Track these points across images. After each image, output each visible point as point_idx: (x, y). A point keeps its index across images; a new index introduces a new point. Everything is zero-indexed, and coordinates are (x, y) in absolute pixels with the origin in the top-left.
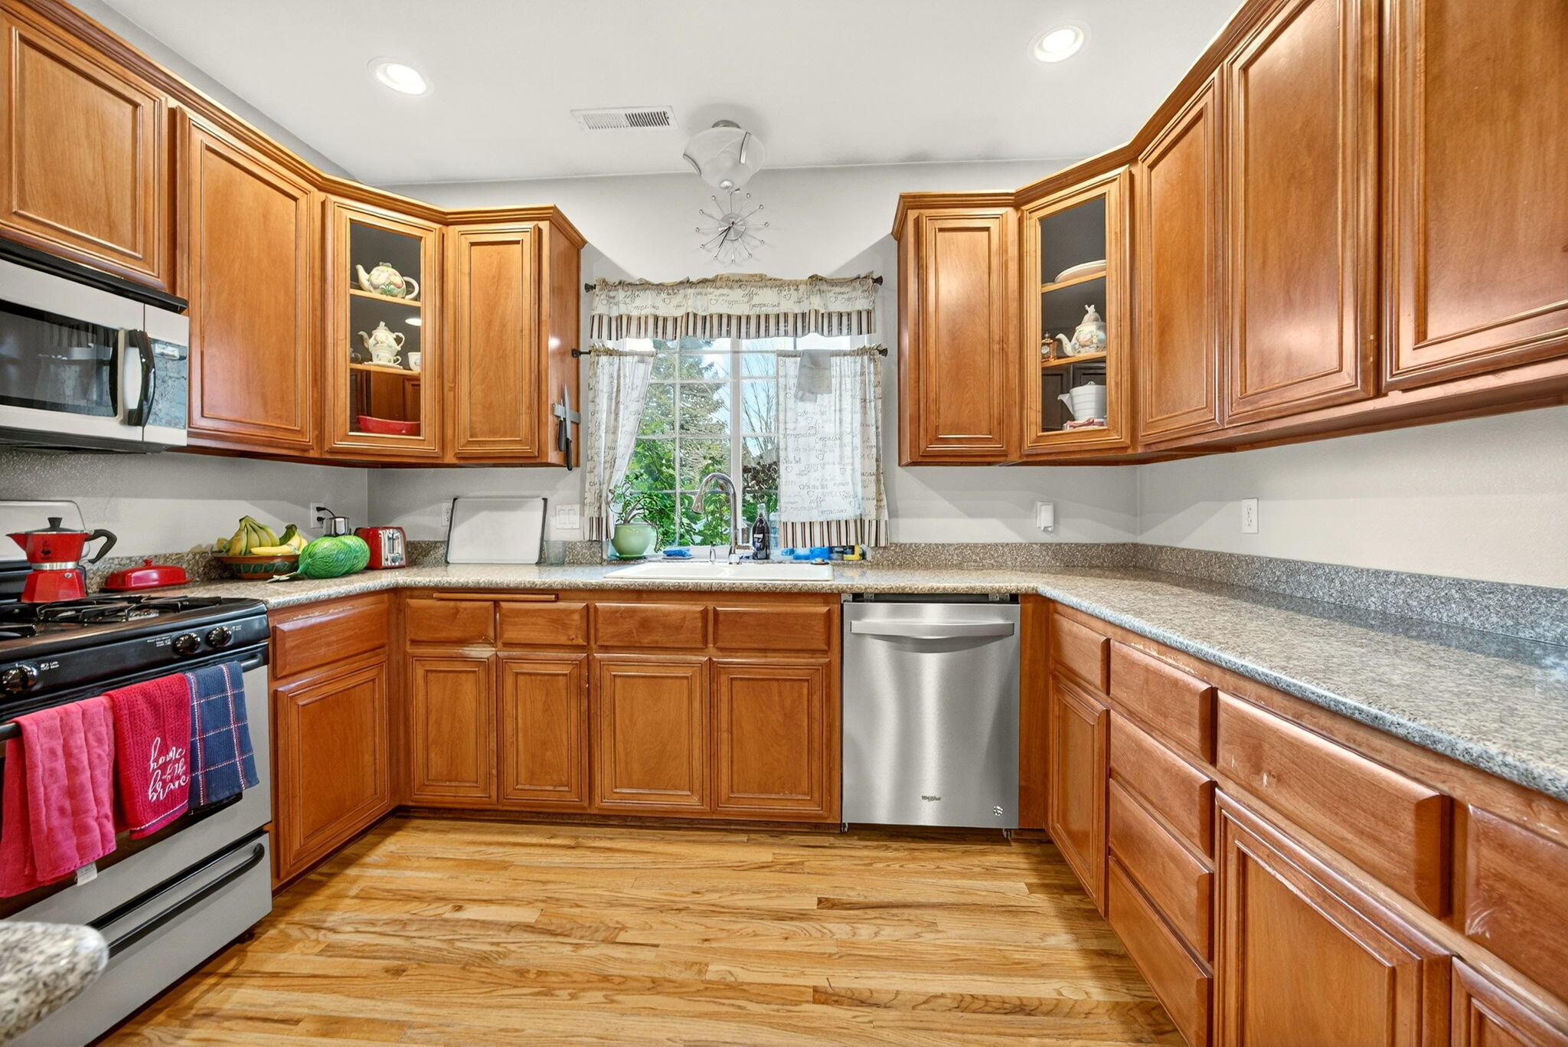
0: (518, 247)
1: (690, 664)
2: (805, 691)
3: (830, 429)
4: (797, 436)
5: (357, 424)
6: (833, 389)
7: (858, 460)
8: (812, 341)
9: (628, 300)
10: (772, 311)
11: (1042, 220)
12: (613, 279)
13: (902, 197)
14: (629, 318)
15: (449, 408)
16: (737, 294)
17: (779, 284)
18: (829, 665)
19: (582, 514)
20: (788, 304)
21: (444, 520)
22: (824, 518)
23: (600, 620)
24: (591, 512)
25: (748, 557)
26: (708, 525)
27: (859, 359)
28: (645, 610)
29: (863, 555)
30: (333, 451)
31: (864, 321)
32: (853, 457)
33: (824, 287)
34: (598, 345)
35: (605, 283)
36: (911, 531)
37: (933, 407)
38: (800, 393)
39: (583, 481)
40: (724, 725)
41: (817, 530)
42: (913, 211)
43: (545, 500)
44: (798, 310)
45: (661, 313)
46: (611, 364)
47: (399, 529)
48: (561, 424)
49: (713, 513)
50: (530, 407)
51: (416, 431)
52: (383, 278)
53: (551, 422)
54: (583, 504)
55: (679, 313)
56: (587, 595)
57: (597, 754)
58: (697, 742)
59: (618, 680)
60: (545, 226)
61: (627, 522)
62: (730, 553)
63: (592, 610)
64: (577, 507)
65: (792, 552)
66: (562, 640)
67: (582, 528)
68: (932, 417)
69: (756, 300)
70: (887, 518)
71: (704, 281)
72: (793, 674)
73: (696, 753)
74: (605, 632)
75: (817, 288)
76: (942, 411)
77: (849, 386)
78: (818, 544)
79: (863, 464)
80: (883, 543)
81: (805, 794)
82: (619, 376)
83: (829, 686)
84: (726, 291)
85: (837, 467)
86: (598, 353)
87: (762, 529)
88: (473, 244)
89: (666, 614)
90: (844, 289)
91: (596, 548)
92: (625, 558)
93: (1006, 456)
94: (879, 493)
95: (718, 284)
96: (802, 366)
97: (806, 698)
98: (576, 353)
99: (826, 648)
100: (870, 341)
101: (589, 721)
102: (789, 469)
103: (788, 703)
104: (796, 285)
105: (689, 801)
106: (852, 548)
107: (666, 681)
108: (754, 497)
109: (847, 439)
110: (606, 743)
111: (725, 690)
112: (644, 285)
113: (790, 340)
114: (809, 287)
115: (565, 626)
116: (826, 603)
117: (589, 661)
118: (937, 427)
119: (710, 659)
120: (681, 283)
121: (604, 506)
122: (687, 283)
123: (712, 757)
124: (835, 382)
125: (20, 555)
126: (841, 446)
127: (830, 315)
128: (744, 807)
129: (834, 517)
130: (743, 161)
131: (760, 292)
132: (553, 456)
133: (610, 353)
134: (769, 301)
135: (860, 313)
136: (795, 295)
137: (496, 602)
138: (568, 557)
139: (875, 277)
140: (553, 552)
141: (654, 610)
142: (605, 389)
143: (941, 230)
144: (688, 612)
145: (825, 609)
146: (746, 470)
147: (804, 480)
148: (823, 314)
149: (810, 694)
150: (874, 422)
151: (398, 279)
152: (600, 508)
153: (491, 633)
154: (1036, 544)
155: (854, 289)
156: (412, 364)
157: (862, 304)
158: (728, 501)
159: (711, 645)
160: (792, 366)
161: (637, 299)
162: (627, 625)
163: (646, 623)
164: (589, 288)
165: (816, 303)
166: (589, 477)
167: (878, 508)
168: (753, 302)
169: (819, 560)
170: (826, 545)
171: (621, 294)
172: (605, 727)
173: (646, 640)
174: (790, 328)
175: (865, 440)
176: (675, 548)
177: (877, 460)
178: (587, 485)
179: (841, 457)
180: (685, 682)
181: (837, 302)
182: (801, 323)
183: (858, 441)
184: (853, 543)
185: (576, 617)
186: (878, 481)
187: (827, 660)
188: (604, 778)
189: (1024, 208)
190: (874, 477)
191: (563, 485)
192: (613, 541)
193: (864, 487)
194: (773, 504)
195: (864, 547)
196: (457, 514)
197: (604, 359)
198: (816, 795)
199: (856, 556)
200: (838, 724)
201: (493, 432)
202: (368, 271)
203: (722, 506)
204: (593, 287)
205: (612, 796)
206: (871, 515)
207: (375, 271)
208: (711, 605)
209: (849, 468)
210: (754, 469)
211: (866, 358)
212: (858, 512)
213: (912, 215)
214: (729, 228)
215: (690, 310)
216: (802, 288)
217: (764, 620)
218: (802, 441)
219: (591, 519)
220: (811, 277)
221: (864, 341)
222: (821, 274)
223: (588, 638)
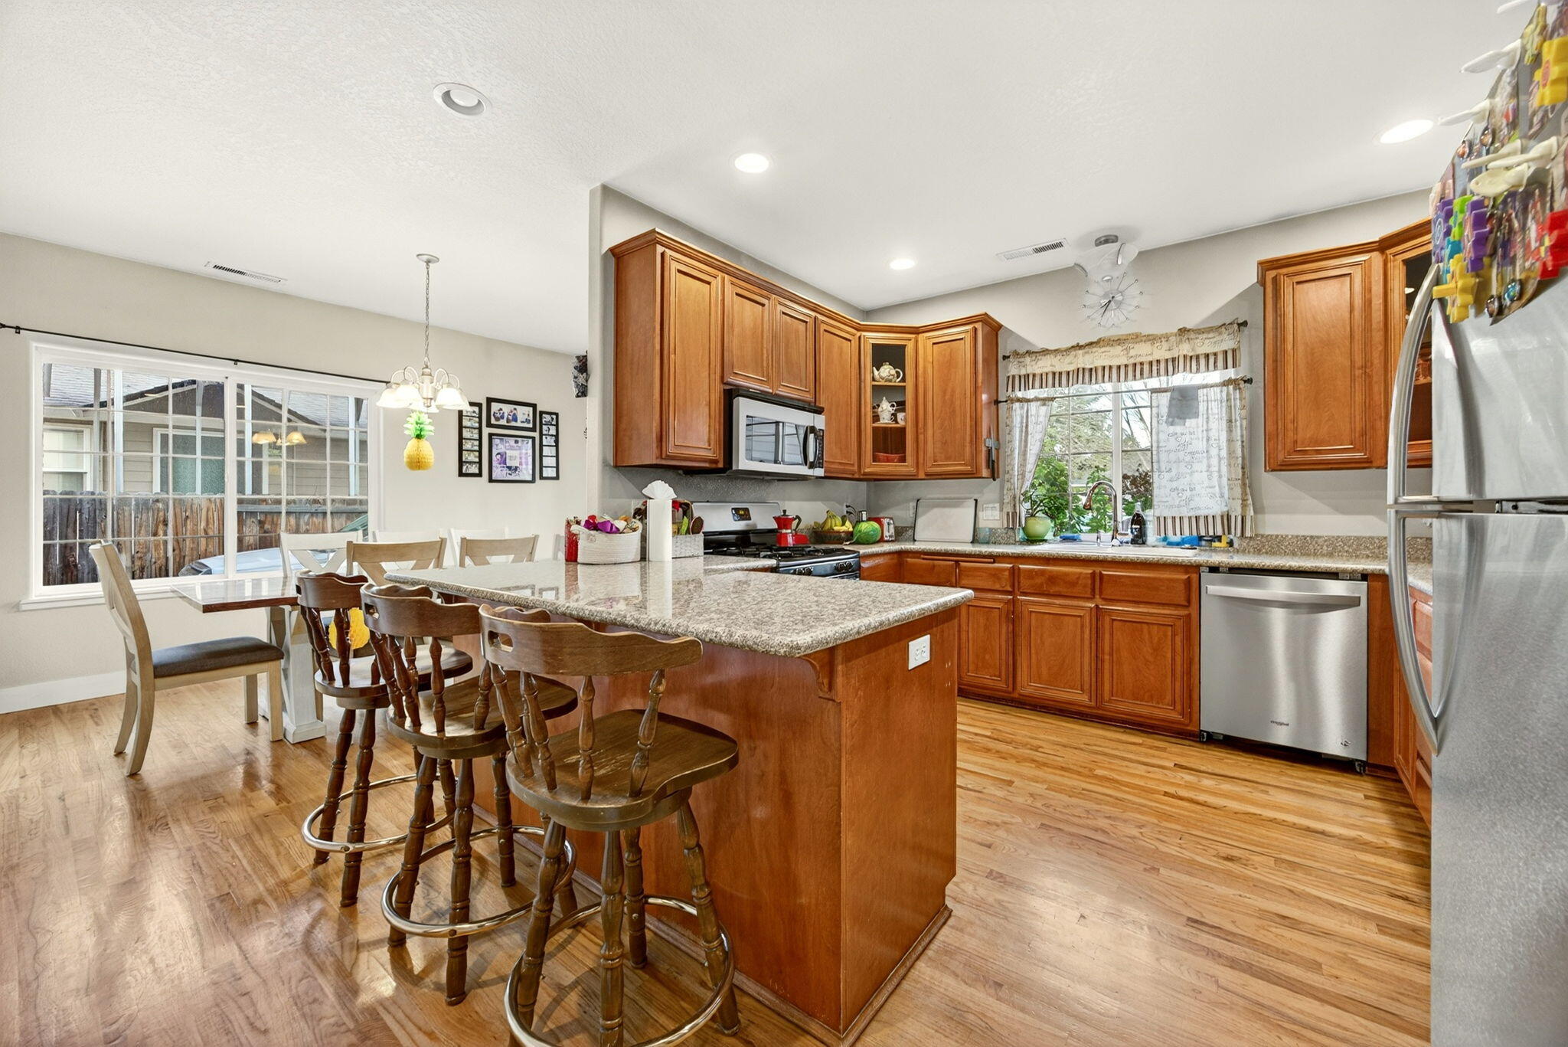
0: (963, 341)
1: (1082, 608)
2: (1170, 634)
3: (1200, 445)
4: (1169, 452)
5: (875, 459)
6: (1200, 414)
7: (1224, 469)
8: (1180, 379)
9: (1033, 363)
10: (1146, 359)
11: (1406, 262)
12: (1022, 350)
13: (1260, 263)
14: (1034, 375)
15: (921, 445)
16: (1118, 350)
17: (1152, 339)
18: (1189, 616)
19: (1001, 510)
20: (1161, 353)
21: (911, 512)
22: (1193, 514)
23: (1022, 575)
24: (1009, 509)
25: (1127, 543)
26: (1093, 519)
27: (1225, 388)
28: (1051, 572)
29: (1231, 544)
30: (865, 474)
31: (1230, 358)
32: (1220, 466)
33: (1192, 336)
34: (1013, 396)
35: (1016, 354)
36: (1275, 524)
37: (1290, 426)
38: (1170, 420)
39: (1002, 488)
40: (1107, 649)
41: (1186, 522)
42: (1270, 272)
43: (976, 501)
44: (1168, 355)
45: (1057, 369)
46: (1022, 408)
47: (891, 519)
48: (989, 451)
49: (1098, 510)
50: (971, 441)
51: (903, 460)
52: (887, 371)
53: (984, 449)
54: (1002, 504)
55: (1071, 368)
56: (1013, 560)
57: (1019, 658)
58: (1086, 660)
59: (1033, 615)
60: (979, 326)
61: (1033, 516)
62: (1113, 538)
63: (1016, 572)
64: (997, 505)
65: (1165, 539)
66: (997, 587)
67: (1001, 518)
68: (1290, 434)
69: (1132, 353)
70: (1252, 513)
71: (1091, 344)
72: (1161, 621)
73: (1086, 668)
74: (1025, 583)
75: (1186, 337)
76: (1300, 430)
77: (1216, 411)
78: (1187, 533)
79: (1229, 472)
80: (1248, 534)
81: (1168, 705)
82: (1027, 417)
83: (1189, 630)
84: (1107, 349)
85: (1205, 474)
86: (1013, 401)
87: (1138, 520)
88: (934, 344)
89: (1066, 574)
90: (1211, 335)
91: (1010, 533)
92: (1032, 540)
93: (1371, 462)
94: (1244, 493)
95: (1102, 344)
96: (1172, 399)
97: (1170, 638)
98: (997, 402)
99: (1186, 604)
100: (1237, 373)
101: (1014, 636)
102: (1162, 476)
103: (1156, 640)
104: (1167, 337)
105: (1081, 698)
106: (1219, 538)
107: (1066, 618)
108: (1133, 497)
109: (1214, 452)
110: (1025, 653)
111: (1107, 626)
112: (1045, 352)
113: (1163, 378)
114: (1178, 338)
115: (999, 579)
116: (1187, 572)
117: (1014, 602)
118: (1296, 442)
119: (1097, 606)
120: (1073, 347)
121: (1017, 505)
122: (1079, 347)
123: (1098, 672)
124: (1202, 407)
125: (775, 526)
126: (1208, 458)
127: (1198, 357)
128: (1121, 707)
129: (1202, 513)
130: (1119, 263)
131: (1136, 346)
132: (985, 472)
133: (1019, 400)
134: (1144, 352)
135: (1225, 353)
136: (1165, 345)
137: (957, 562)
138: (992, 538)
139: (1240, 321)
140: (981, 536)
141: (1057, 571)
142: (1018, 425)
143: (1298, 283)
144: (1081, 573)
145: (1186, 577)
146: (1125, 477)
147: (1174, 485)
148: (1191, 357)
149: (1174, 635)
150: (1239, 438)
151: (893, 372)
152: (1015, 506)
153: (954, 581)
154: (1421, 538)
155: (1220, 334)
156: (899, 420)
157: (1228, 344)
158: (1110, 500)
159: (1098, 597)
160: (1164, 399)
161: (1040, 362)
162: (1039, 580)
163: (1053, 579)
164: (1005, 358)
165: (1185, 349)
166: (1007, 485)
167: (1244, 506)
168: (1130, 355)
169: (1187, 546)
170: (1195, 534)
171: (1028, 359)
172: (1024, 642)
173: (1053, 590)
174: (1162, 371)
175: (1231, 453)
176: (1069, 534)
177: (1243, 468)
178: (1005, 492)
179: (1209, 466)
180: (1079, 619)
181: (1205, 346)
182: (1172, 364)
183: (1224, 453)
184: (1219, 532)
185: (1007, 573)
186: (1244, 484)
187: (1186, 612)
188: (1023, 675)
189: (1388, 252)
190: (1240, 482)
191: (989, 490)
192: (1023, 529)
193: (1231, 489)
194: (1148, 504)
195: (1231, 537)
196: (920, 510)
197: (1017, 405)
198: (1179, 707)
199: (1223, 544)
200: (1197, 659)
201: (948, 458)
202: (878, 370)
203: (1105, 505)
204: (1009, 357)
205: (1028, 687)
206: (1237, 512)
207: (882, 369)
208: (1098, 570)
209: (1215, 474)
210: (1133, 476)
211: (1231, 387)
212: (1226, 509)
213: (1271, 274)
214: (1110, 302)
215: (1079, 366)
216: (1173, 339)
217: (1136, 582)
218: (1173, 457)
219: (1008, 514)
220: (1180, 330)
221: (1231, 373)
222: (1188, 327)
223: (1013, 586)
